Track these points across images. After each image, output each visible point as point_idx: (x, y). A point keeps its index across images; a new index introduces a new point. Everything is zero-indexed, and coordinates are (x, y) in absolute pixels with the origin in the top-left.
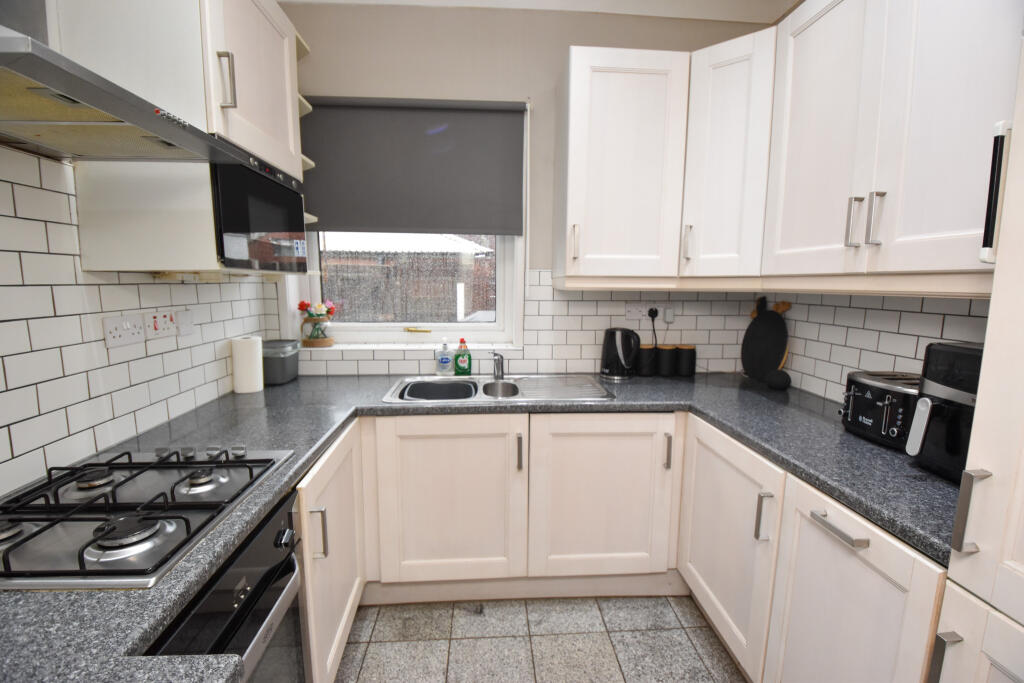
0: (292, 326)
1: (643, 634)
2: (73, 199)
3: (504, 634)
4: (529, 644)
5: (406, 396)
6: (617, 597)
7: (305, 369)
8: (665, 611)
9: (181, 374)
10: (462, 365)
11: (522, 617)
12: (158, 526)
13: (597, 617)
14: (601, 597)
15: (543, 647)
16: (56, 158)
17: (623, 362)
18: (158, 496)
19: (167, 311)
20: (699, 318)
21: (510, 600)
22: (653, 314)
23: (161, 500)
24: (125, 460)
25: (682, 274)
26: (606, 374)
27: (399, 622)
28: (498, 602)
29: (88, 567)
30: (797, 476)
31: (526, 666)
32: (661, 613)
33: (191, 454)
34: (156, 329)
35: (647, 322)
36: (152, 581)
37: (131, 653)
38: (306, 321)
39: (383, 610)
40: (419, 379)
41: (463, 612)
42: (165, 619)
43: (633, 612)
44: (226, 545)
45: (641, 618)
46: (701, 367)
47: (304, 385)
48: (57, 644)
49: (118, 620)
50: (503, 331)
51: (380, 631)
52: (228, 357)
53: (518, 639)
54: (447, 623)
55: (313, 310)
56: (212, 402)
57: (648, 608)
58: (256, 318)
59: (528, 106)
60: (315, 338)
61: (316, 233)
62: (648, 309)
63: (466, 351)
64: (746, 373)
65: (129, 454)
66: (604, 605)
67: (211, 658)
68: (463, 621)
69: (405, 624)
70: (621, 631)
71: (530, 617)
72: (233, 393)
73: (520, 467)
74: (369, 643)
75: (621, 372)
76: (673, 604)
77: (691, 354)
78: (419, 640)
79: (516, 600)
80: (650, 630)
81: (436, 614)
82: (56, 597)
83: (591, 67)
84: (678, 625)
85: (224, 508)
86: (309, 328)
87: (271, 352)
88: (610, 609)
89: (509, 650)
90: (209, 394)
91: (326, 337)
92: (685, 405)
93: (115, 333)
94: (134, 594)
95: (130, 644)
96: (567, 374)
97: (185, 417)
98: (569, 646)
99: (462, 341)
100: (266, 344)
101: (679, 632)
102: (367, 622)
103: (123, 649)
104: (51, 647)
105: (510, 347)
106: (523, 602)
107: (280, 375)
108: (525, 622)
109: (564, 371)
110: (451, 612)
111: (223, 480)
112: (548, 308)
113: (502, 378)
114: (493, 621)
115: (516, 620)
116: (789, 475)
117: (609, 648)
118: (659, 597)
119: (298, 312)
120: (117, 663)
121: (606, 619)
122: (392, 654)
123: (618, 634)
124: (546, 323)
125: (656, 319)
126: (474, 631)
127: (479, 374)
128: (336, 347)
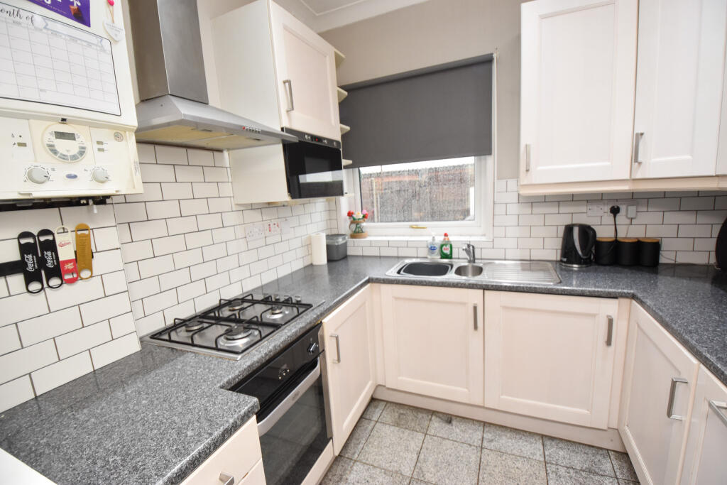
0: (345, 227)
1: (576, 472)
2: (229, 169)
3: (463, 441)
4: (479, 453)
5: (402, 272)
6: (561, 440)
7: (350, 252)
8: (604, 461)
9: (284, 254)
10: (445, 252)
11: (479, 434)
12: (250, 332)
13: (539, 450)
14: (546, 436)
15: (489, 458)
16: (220, 151)
17: (580, 253)
18: (254, 318)
19: (276, 221)
20: (665, 213)
21: (473, 420)
22: (615, 211)
23: (255, 319)
24: (250, 298)
25: (633, 177)
26: (565, 262)
27: (397, 414)
28: (464, 419)
29: (219, 347)
30: (707, 368)
31: (474, 467)
32: (599, 461)
33: (278, 297)
34: (270, 231)
35: (609, 218)
36: (239, 357)
37: (222, 387)
38: (352, 223)
39: (388, 405)
40: (414, 261)
41: (438, 419)
42: (239, 376)
43: (572, 454)
44: (275, 346)
45: (578, 460)
46: (665, 258)
47: (351, 262)
48: (198, 377)
49: (221, 372)
50: (480, 227)
51: (384, 417)
52: (308, 245)
53: (473, 447)
54: (426, 423)
55: (355, 216)
56: (300, 269)
57: (587, 454)
58: (325, 222)
59: (495, 56)
60: (357, 233)
61: (357, 169)
62: (610, 207)
63: (449, 241)
64: (718, 266)
65: (252, 295)
66: (548, 443)
67: (246, 396)
68: (436, 424)
69: (399, 417)
70: (557, 465)
71: (485, 436)
72: (312, 265)
73: (476, 327)
74: (377, 422)
75: (578, 260)
76: (612, 457)
77: (656, 247)
78: (406, 428)
79: (478, 421)
80: (583, 471)
81: (420, 415)
82: (205, 358)
83: (540, 16)
84: (613, 475)
85: (280, 327)
86: (354, 226)
87: (331, 242)
88: (552, 447)
89: (464, 452)
90: (299, 265)
91: (363, 232)
92: (629, 294)
93: (251, 234)
94: (231, 362)
95: (222, 383)
96: (530, 260)
97: (285, 277)
98: (510, 463)
99: (446, 235)
100: (328, 237)
101: (611, 480)
102: (378, 409)
103: (219, 385)
104: (196, 378)
105: (484, 239)
106: (482, 423)
107: (337, 255)
108: (480, 437)
109: (528, 258)
110: (430, 417)
111: (287, 312)
112: (514, 209)
113: (474, 262)
114: (458, 430)
115: (475, 435)
116: (702, 366)
117: (543, 474)
118: (601, 449)
119: (348, 217)
120: (215, 390)
121: (547, 453)
122: (388, 432)
123: (553, 466)
124: (513, 220)
125: (618, 216)
126: (443, 433)
127: (459, 258)
128: (369, 239)
